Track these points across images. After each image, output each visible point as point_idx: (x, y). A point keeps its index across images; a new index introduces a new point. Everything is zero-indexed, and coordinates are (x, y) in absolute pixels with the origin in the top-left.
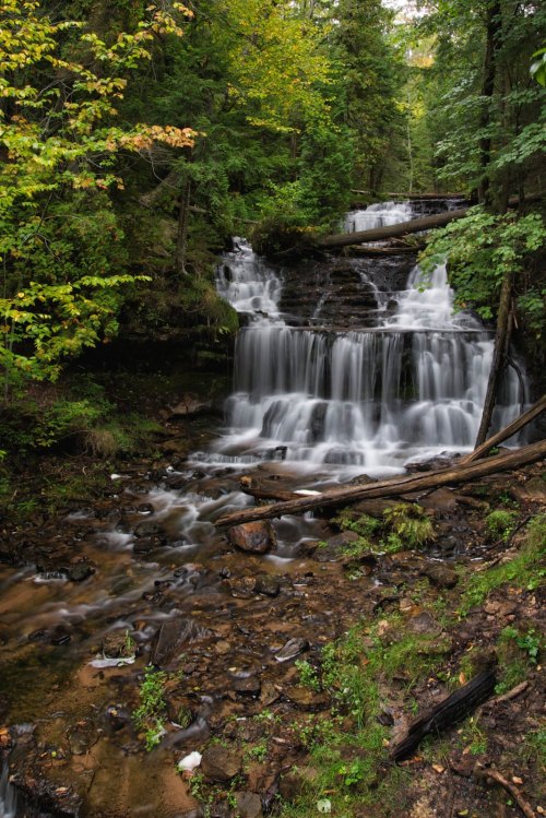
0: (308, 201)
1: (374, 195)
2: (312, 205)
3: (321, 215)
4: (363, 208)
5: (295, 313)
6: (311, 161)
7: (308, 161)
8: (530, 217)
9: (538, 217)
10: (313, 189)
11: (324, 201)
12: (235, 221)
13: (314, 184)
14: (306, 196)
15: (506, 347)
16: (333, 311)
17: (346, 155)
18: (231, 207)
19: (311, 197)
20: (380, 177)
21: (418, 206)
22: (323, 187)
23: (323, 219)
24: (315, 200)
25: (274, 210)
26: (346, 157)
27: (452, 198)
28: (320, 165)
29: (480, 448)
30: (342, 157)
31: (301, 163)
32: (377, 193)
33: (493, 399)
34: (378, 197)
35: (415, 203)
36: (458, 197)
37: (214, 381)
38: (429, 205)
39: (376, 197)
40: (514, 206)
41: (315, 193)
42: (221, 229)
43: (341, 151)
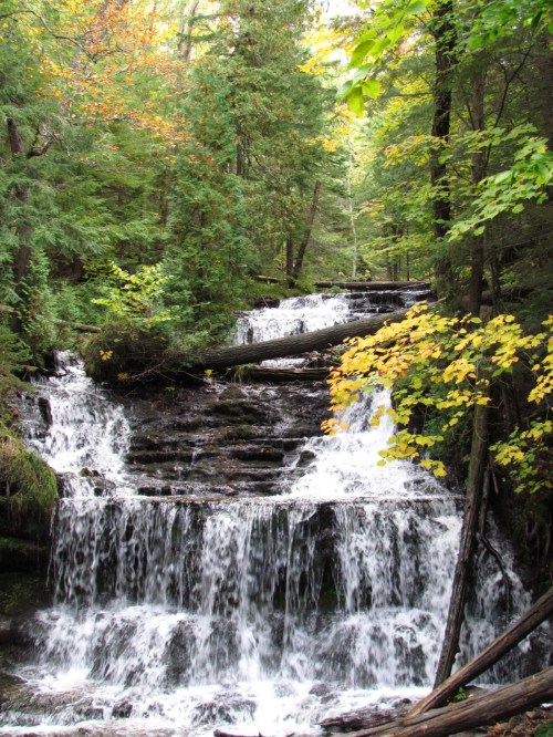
0: (175, 295)
1: (292, 285)
2: (182, 302)
3: (197, 317)
4: (274, 304)
5: (151, 474)
6: (181, 233)
7: (176, 233)
8: (498, 320)
9: (510, 318)
10: (183, 277)
11: (201, 294)
12: (60, 327)
13: (186, 268)
14: (172, 288)
15: (482, 523)
16: (212, 471)
17: (236, 224)
18: (53, 305)
19: (180, 289)
20: (301, 256)
21: (359, 301)
22: (200, 274)
23: (200, 323)
24: (187, 293)
25: (120, 310)
26: (234, 228)
27: (411, 289)
28: (194, 240)
29: (440, 690)
30: (228, 227)
31: (165, 236)
32: (297, 282)
33: (461, 609)
34: (298, 287)
35: (354, 297)
36: (421, 288)
37: (18, 587)
38: (375, 300)
39: (295, 287)
40: (488, 302)
41: (187, 282)
42: (35, 340)
43: (227, 217)
